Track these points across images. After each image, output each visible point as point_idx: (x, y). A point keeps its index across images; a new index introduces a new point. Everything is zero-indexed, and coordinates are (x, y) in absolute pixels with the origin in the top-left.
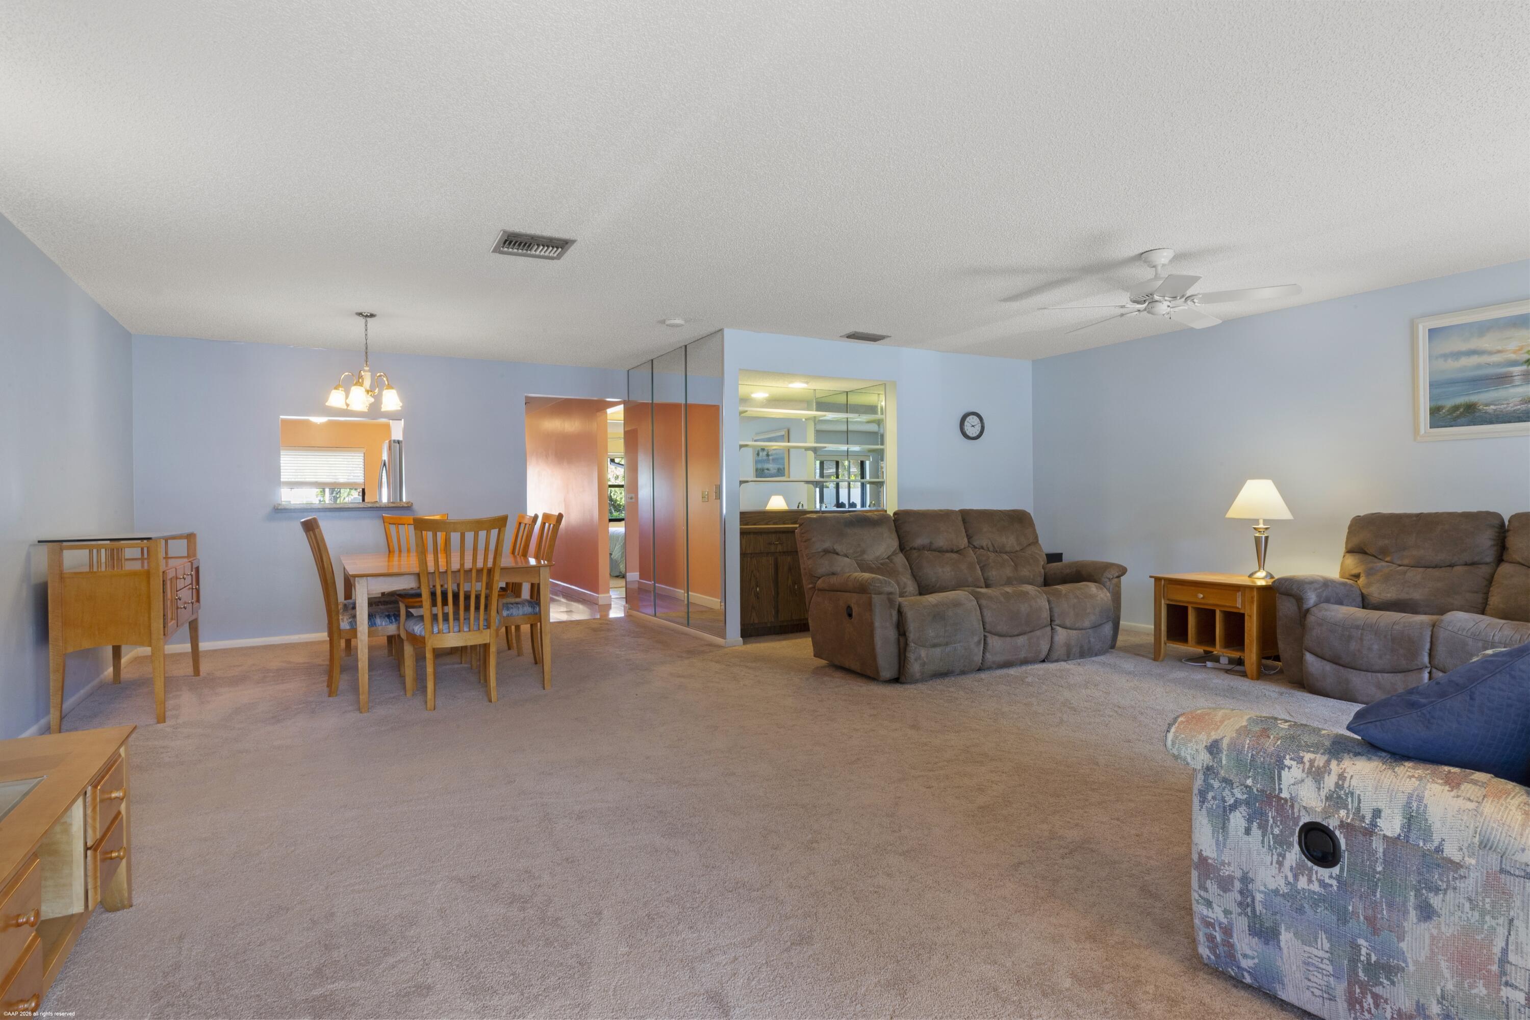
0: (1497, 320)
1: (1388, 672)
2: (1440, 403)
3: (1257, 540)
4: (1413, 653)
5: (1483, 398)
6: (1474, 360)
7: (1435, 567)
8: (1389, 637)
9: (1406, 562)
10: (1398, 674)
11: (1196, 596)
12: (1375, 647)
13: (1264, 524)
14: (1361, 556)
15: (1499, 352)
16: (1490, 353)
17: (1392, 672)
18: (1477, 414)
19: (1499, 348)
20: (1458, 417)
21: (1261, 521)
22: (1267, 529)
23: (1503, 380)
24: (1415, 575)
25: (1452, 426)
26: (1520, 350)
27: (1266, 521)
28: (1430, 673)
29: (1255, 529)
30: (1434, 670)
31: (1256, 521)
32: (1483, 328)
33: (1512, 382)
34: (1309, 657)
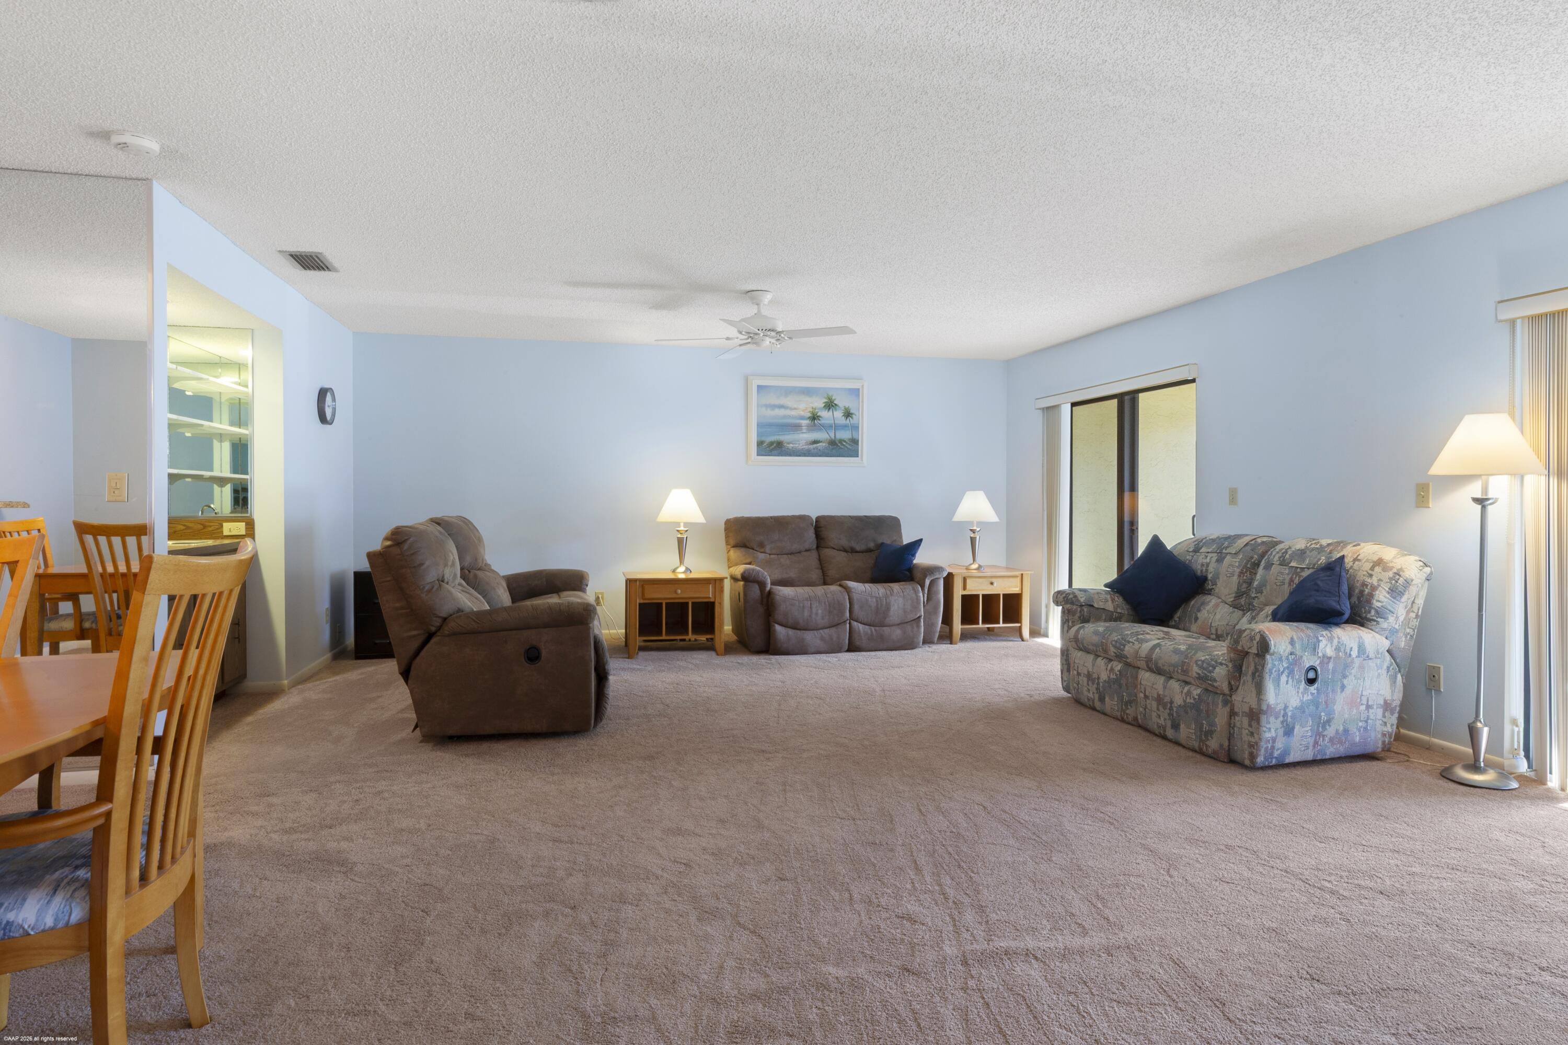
0: (795, 388)
1: (826, 628)
2: (763, 439)
3: (680, 541)
4: (842, 612)
5: (785, 438)
6: (782, 412)
7: (791, 554)
8: (827, 603)
9: (774, 552)
10: (832, 628)
11: (676, 592)
12: (820, 611)
13: (684, 527)
14: (743, 549)
15: (795, 409)
16: (791, 409)
17: (828, 628)
18: (783, 449)
19: (796, 406)
20: (773, 450)
21: (682, 524)
22: (687, 531)
23: (796, 427)
24: (785, 560)
25: (769, 455)
26: (806, 410)
27: (686, 524)
28: (850, 623)
29: (678, 531)
30: (852, 621)
31: (678, 524)
32: (789, 391)
33: (801, 429)
34: (778, 628)
